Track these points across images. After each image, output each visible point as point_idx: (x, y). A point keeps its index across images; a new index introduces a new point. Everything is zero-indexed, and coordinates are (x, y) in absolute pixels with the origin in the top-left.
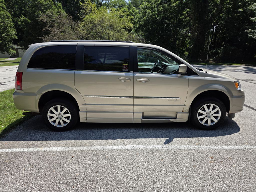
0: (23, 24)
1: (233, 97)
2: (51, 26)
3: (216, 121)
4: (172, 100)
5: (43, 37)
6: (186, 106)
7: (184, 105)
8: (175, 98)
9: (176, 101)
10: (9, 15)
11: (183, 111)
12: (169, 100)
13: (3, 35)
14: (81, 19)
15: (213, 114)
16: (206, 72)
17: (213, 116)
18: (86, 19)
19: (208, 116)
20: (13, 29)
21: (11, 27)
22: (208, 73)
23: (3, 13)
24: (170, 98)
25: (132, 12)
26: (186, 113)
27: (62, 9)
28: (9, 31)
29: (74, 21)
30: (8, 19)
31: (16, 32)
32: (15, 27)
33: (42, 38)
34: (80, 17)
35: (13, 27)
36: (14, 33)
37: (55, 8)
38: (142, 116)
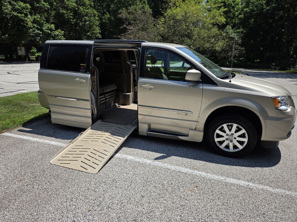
0: (107, 21)
1: (267, 117)
2: (130, 24)
3: (241, 147)
4: (182, 114)
5: (120, 35)
6: (199, 122)
7: (197, 122)
8: (184, 112)
9: (186, 115)
10: (95, 13)
11: (196, 128)
12: (178, 113)
13: (89, 34)
14: (162, 15)
15: (237, 138)
16: (230, 81)
17: (236, 140)
18: (168, 15)
19: (229, 139)
20: (98, 27)
21: (96, 25)
22: (232, 82)
23: (90, 11)
24: (179, 111)
25: (232, 3)
26: (200, 131)
27: (147, 4)
28: (94, 30)
29: (154, 17)
30: (94, 17)
31: (100, 31)
32: (99, 25)
33: (119, 37)
34: (162, 12)
35: (98, 26)
36: (98, 31)
37: (139, 4)
38: (147, 128)
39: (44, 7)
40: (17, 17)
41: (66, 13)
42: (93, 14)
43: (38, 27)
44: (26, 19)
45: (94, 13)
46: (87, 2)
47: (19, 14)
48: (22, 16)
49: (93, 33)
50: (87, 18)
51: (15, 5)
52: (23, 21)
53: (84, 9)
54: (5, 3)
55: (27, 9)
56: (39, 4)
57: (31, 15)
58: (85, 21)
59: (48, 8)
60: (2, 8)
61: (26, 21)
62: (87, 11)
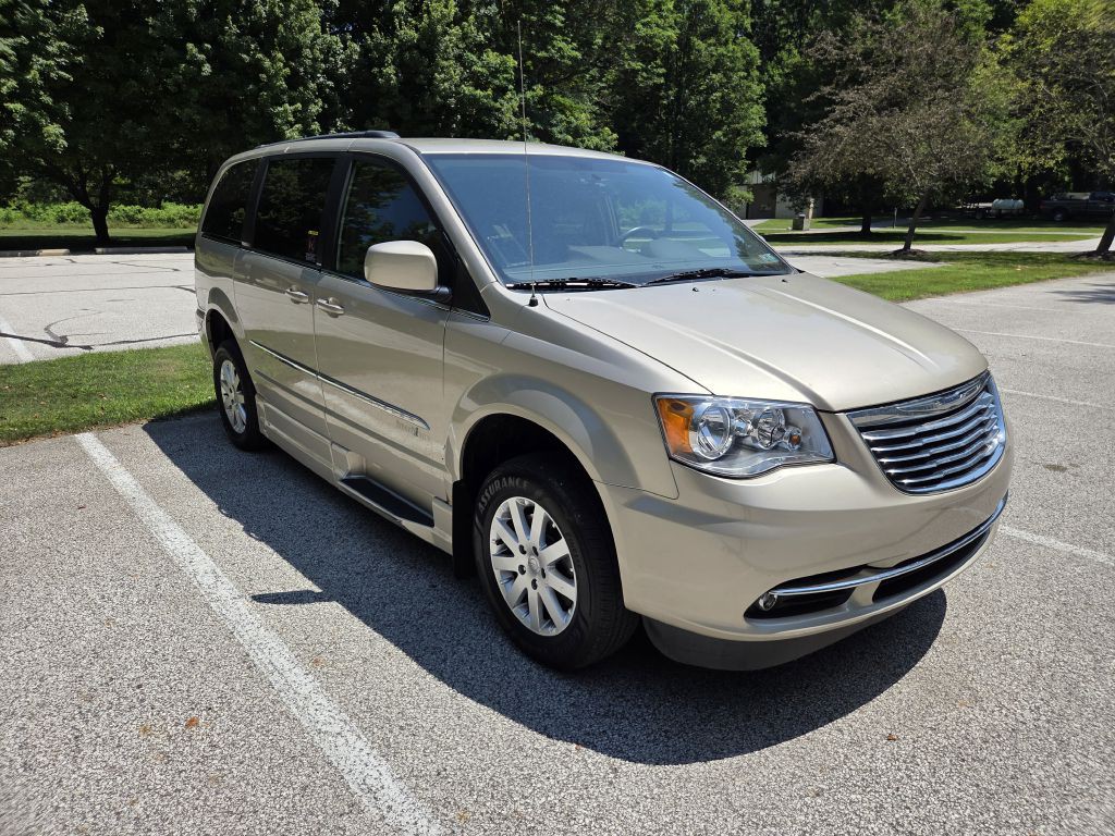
4: (406, 427)
7: (444, 469)
9: (416, 433)
10: (753, 55)
11: (447, 497)
12: (398, 422)
16: (534, 303)
17: (547, 581)
19: (531, 573)
20: (757, 107)
23: (734, 51)
28: (740, 118)
31: (765, 119)
32: (764, 99)
35: (759, 101)
36: (756, 122)
38: (349, 469)
39: (563, 57)
40: (474, 100)
41: (644, 70)
42: (744, 57)
43: (534, 127)
44: (498, 105)
45: (749, 56)
46: (727, 18)
47: (479, 92)
48: (487, 97)
49: (738, 133)
50: (717, 77)
51: (473, 63)
52: (489, 111)
53: (710, 45)
54: (445, 63)
55: (506, 71)
56: (547, 51)
57: (518, 90)
58: (711, 89)
59: (574, 59)
60: (435, 78)
61: (498, 110)
62: (721, 50)
